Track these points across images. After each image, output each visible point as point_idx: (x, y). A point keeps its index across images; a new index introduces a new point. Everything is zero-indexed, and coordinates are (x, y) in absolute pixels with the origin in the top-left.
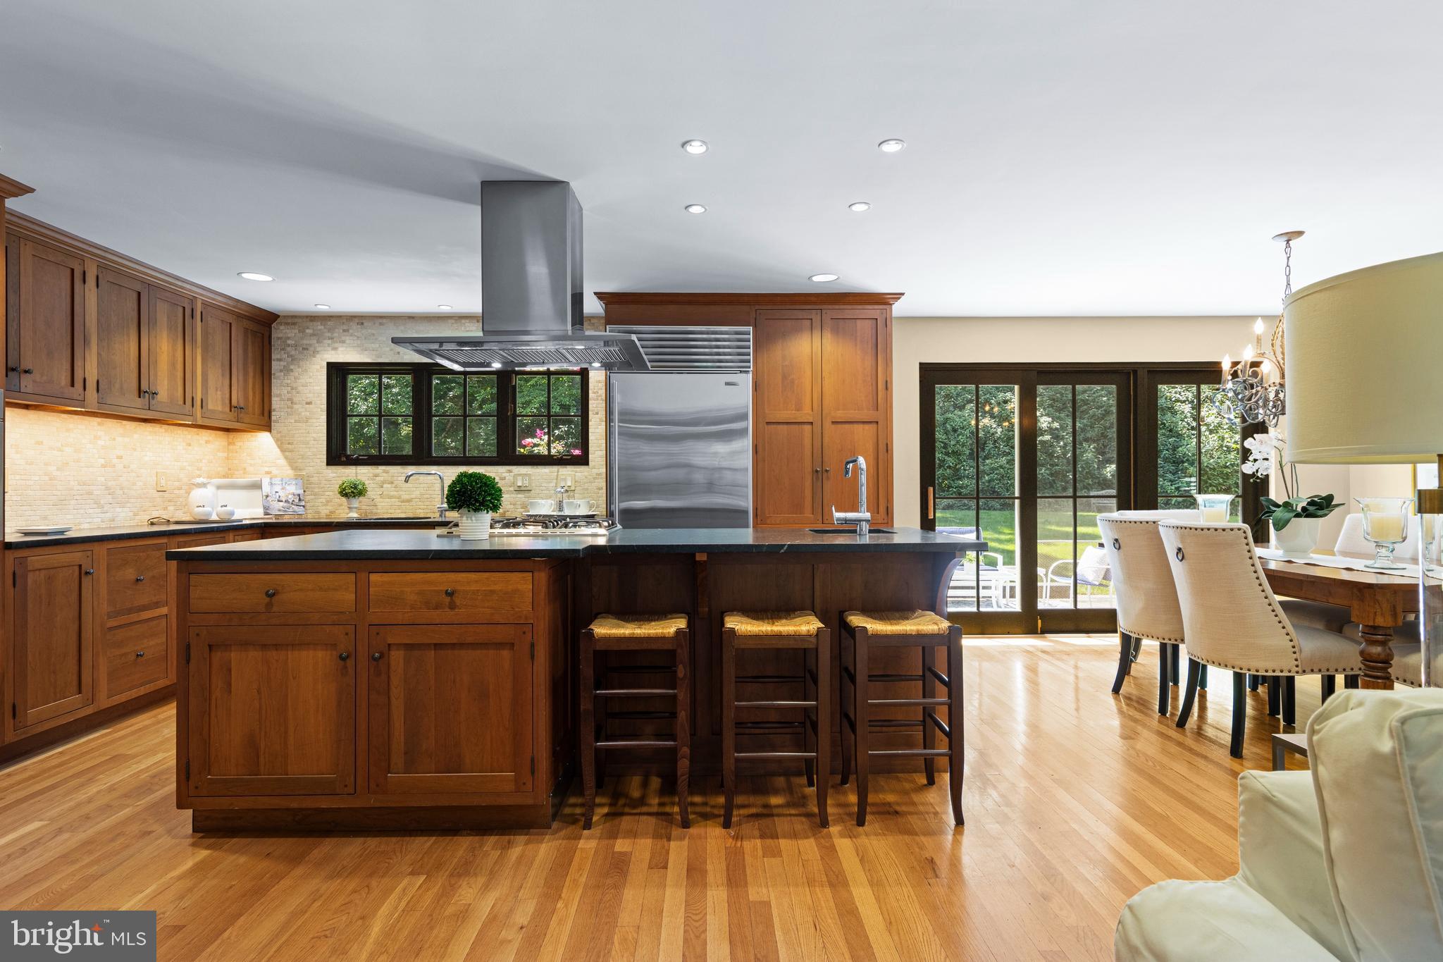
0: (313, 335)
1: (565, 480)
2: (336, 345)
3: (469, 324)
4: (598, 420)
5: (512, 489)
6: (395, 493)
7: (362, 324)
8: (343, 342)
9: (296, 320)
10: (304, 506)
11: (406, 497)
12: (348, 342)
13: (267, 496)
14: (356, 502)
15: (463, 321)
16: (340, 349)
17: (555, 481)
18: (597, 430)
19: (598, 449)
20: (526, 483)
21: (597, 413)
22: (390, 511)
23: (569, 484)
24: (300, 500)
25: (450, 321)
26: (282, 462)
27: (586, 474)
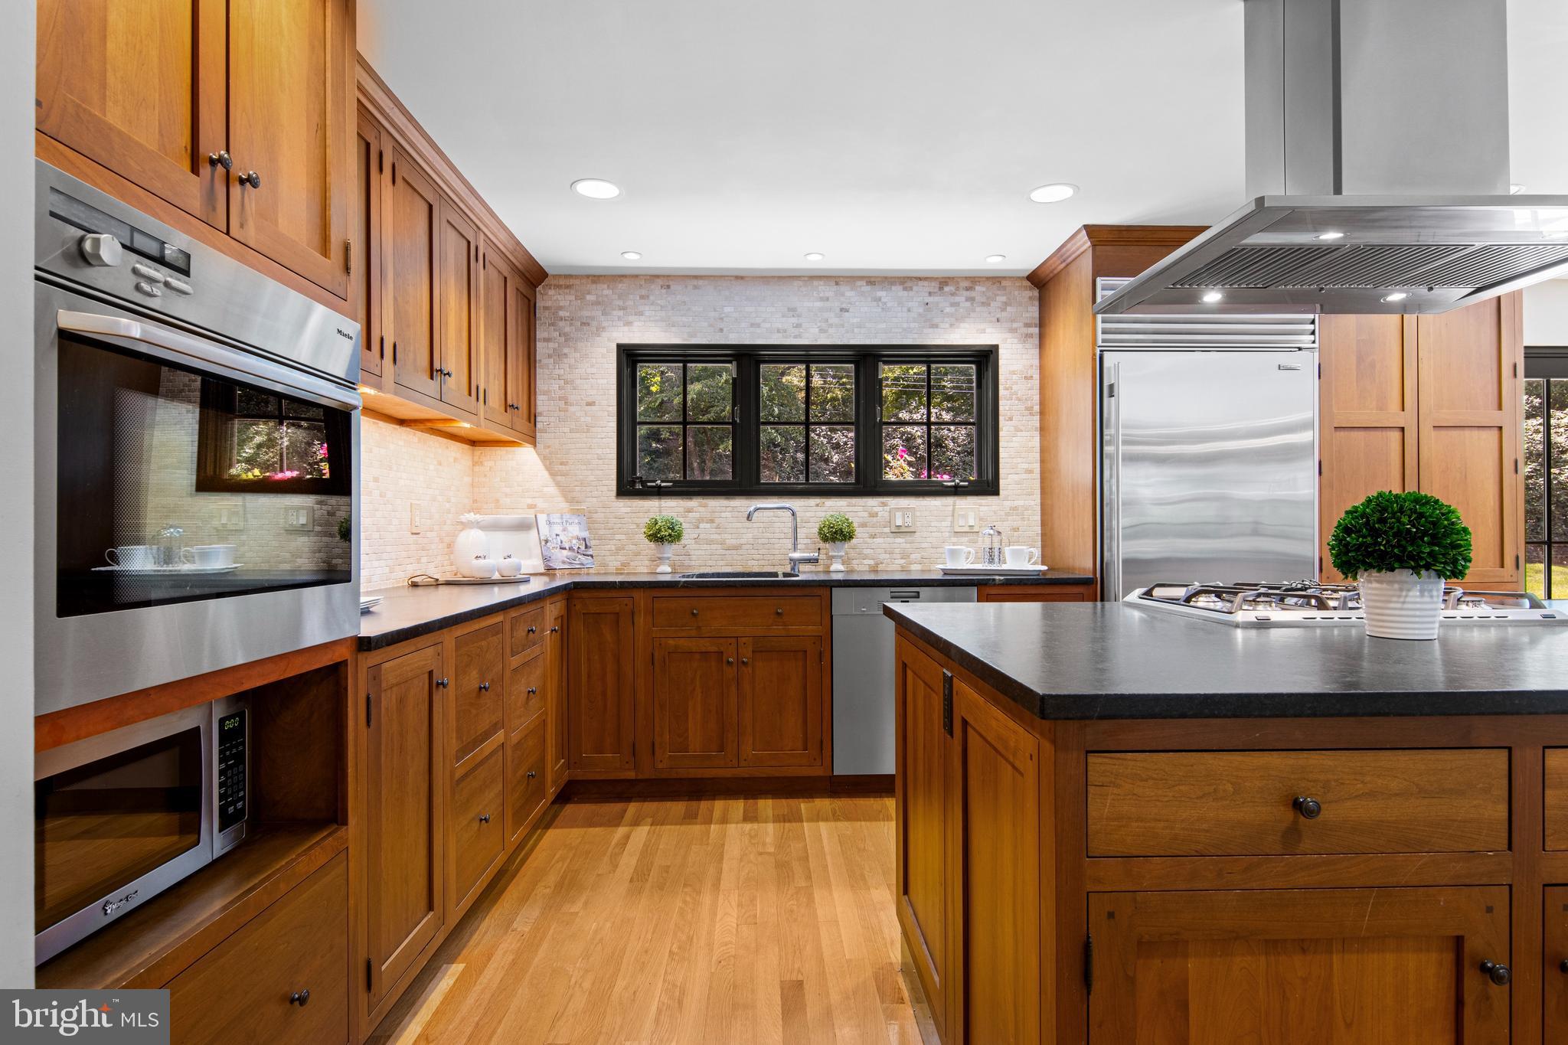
0: (597, 303)
1: (965, 517)
2: (631, 318)
3: (823, 287)
4: (1012, 429)
5: (887, 530)
6: (716, 536)
7: (668, 287)
8: (641, 314)
9: (572, 282)
10: (592, 556)
11: (731, 541)
12: (647, 313)
13: (547, 541)
14: (670, 550)
15: (815, 283)
16: (636, 324)
17: (950, 518)
18: (1011, 444)
19: (1012, 471)
20: (909, 521)
21: (1011, 419)
22: (710, 563)
23: (971, 523)
24: (586, 547)
25: (796, 283)
26: (552, 490)
27: (994, 508)
